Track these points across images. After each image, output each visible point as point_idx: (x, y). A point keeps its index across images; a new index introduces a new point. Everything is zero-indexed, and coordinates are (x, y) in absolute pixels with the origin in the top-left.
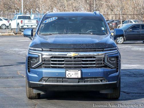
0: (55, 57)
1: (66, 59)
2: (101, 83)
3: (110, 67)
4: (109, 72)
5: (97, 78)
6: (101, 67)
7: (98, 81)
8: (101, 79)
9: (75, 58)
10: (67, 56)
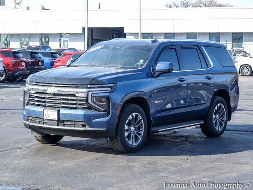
0: (38, 93)
1: (47, 96)
2: (82, 129)
3: (96, 110)
4: (92, 115)
5: (77, 121)
6: (84, 108)
7: (78, 126)
8: (83, 123)
9: (55, 95)
10: (47, 92)
